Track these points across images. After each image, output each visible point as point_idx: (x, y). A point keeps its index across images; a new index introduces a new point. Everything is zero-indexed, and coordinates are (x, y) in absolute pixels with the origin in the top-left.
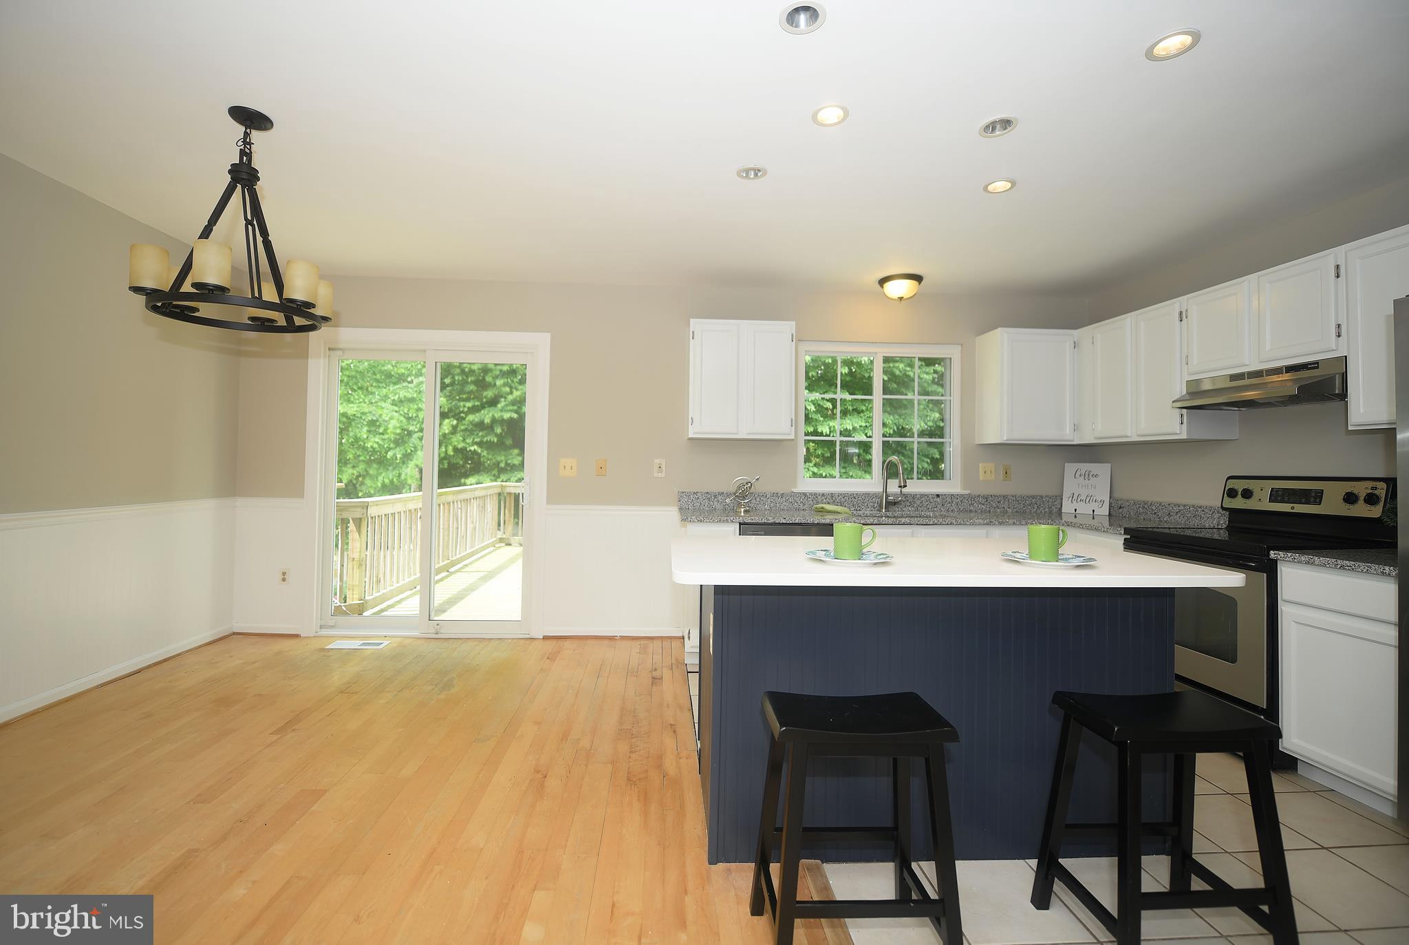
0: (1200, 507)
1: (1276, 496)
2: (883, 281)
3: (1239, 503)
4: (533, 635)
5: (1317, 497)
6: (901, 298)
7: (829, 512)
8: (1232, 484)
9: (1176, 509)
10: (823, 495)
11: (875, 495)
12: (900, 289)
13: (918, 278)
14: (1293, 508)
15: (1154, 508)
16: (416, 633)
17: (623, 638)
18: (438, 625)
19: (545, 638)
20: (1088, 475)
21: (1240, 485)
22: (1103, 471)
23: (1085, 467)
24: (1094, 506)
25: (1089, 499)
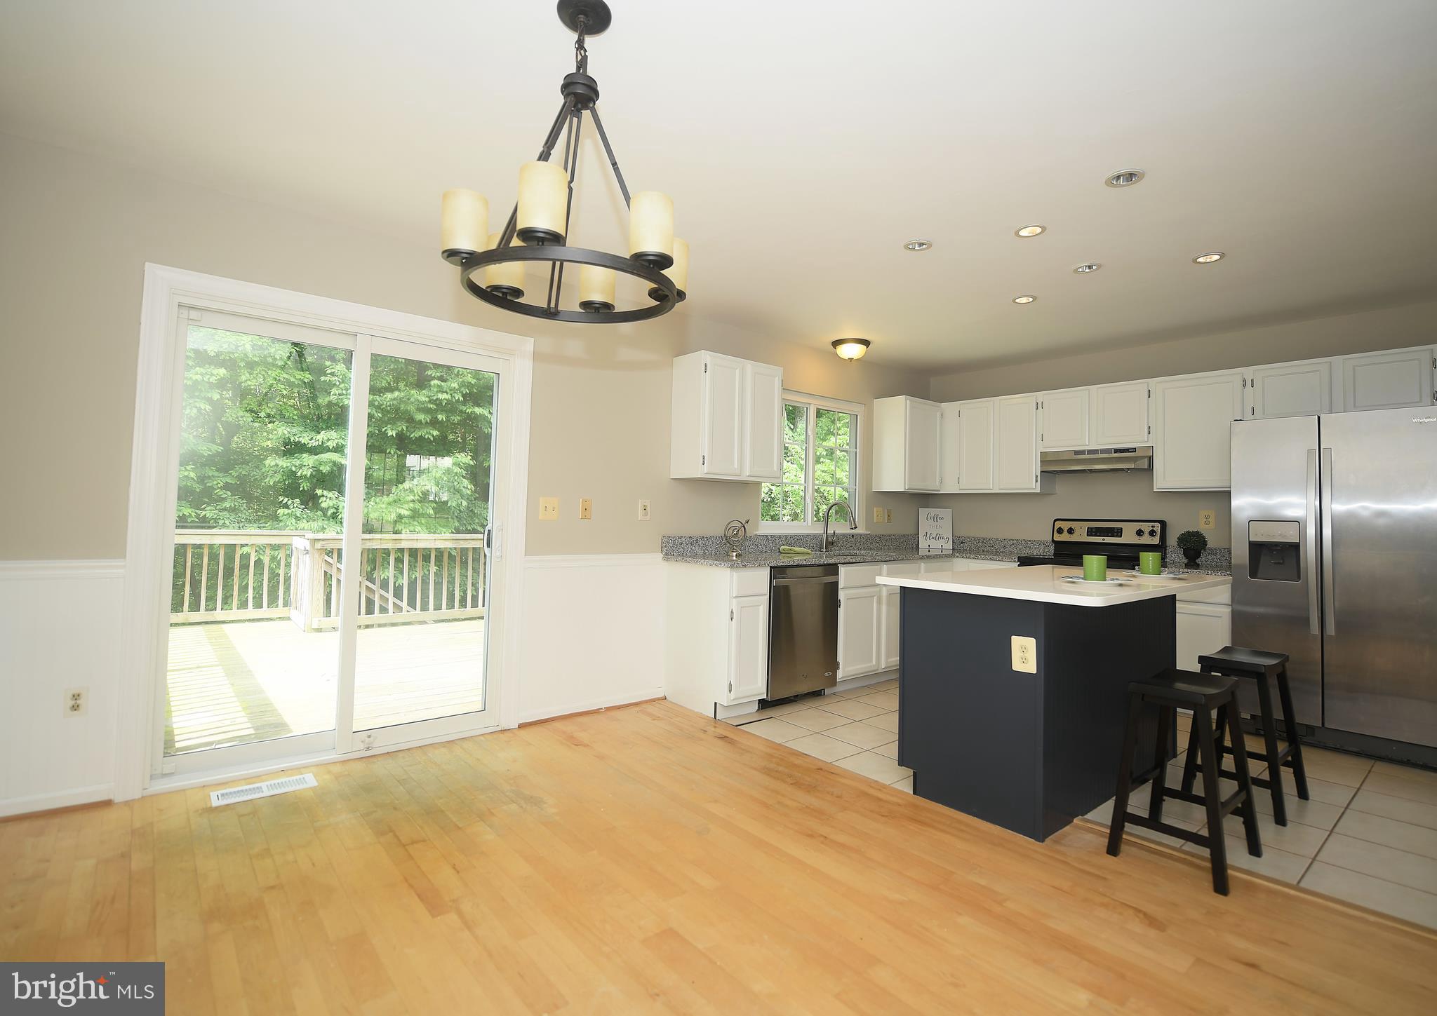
0: (1030, 541)
1: (1091, 532)
2: (836, 343)
3: (1065, 537)
4: (504, 726)
5: (1118, 533)
6: (851, 359)
7: (798, 553)
8: (1058, 525)
9: (1011, 543)
10: (780, 537)
11: (815, 537)
12: (851, 351)
13: (866, 343)
14: (1104, 540)
15: (991, 542)
16: (332, 756)
17: (608, 709)
18: (369, 737)
19: (521, 726)
20: (936, 518)
21: (1065, 526)
22: (946, 514)
23: (933, 511)
24: (942, 542)
25: (938, 537)
